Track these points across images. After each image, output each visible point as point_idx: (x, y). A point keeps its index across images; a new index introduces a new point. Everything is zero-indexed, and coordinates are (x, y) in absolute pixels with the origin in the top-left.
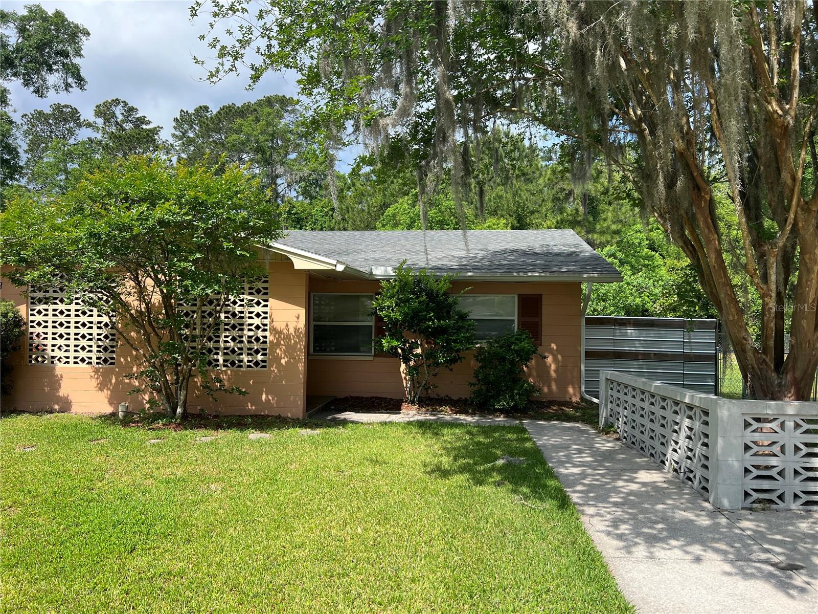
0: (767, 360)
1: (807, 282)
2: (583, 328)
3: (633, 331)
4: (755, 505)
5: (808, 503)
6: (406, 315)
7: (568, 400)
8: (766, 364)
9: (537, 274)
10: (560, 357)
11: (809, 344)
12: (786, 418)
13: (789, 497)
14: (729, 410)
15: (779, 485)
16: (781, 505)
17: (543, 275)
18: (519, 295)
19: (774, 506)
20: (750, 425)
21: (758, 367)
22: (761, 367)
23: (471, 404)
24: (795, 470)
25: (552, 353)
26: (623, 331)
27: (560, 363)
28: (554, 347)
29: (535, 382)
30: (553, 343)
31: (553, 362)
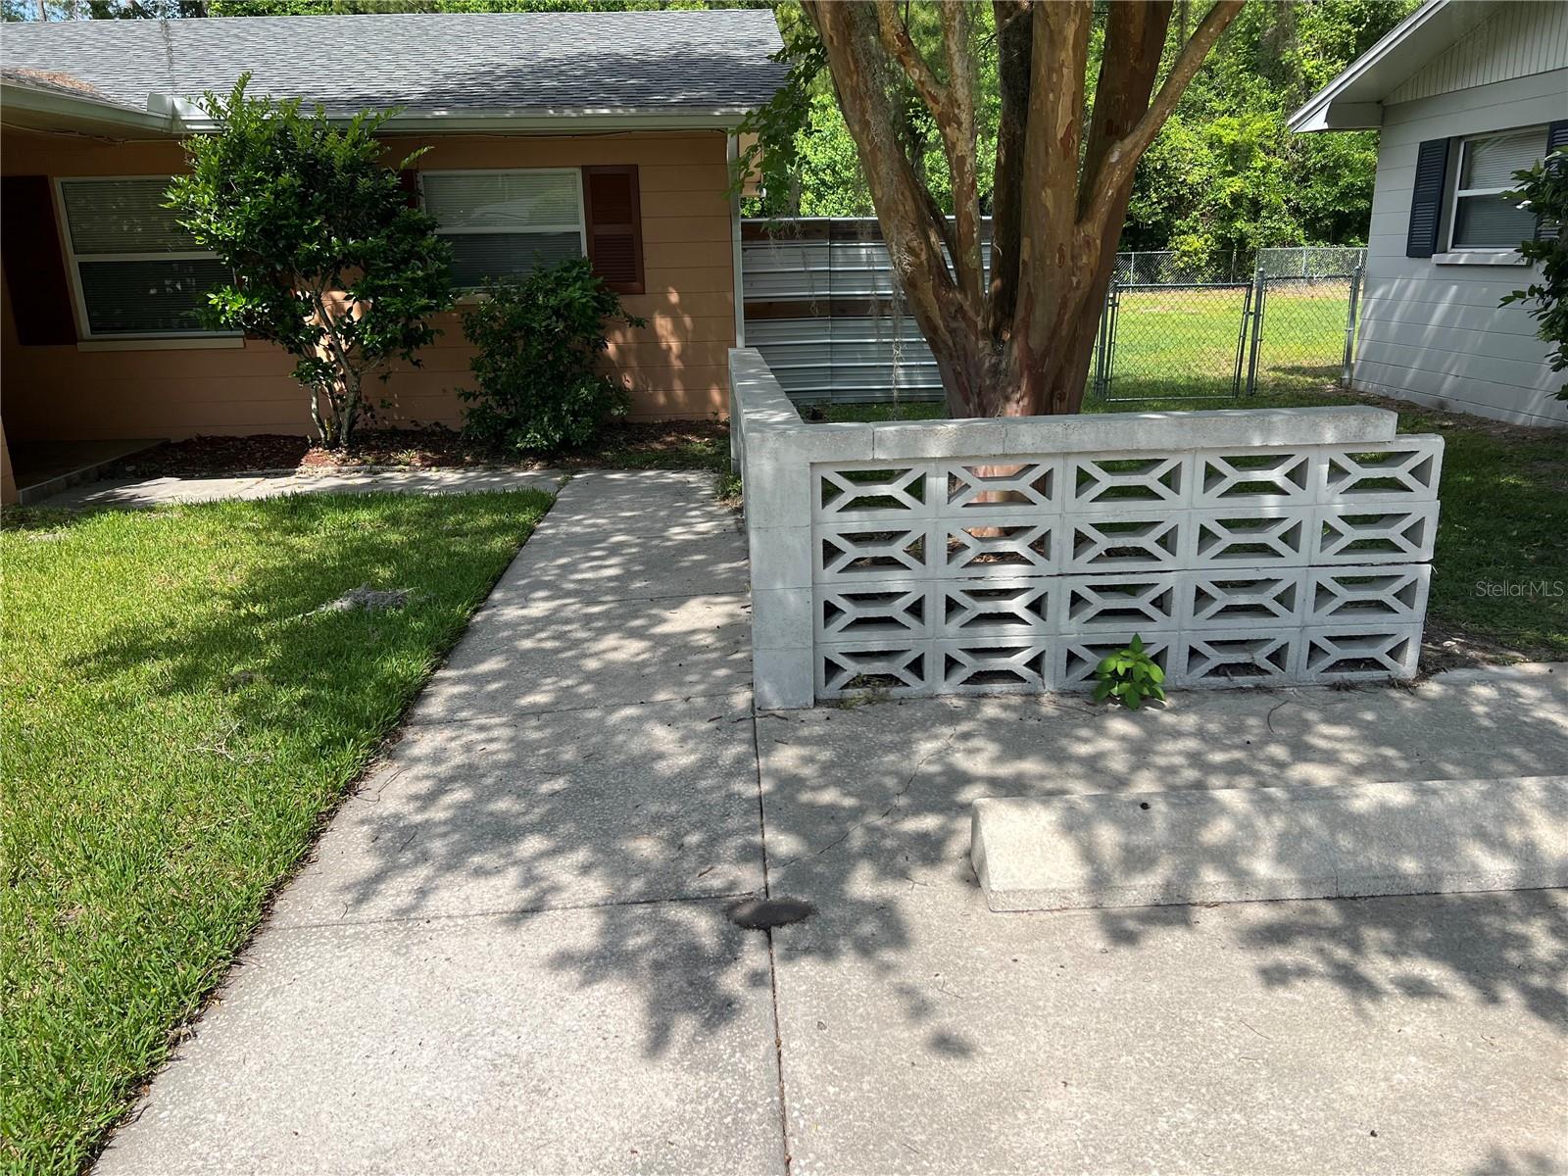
0: (967, 305)
1: (1049, 78)
2: (738, 246)
3: (870, 251)
4: (851, 692)
5: (981, 677)
6: (250, 225)
7: (710, 417)
8: (965, 317)
9: (606, 111)
10: (687, 320)
11: (1062, 256)
12: (930, 468)
13: (934, 667)
14: (776, 455)
15: (910, 639)
16: (916, 686)
17: (620, 111)
18: (585, 169)
19: (896, 692)
20: (838, 491)
21: (947, 326)
22: (954, 325)
23: (469, 444)
24: (948, 598)
25: (670, 311)
26: (851, 252)
27: (690, 336)
28: (674, 298)
29: (636, 384)
30: (671, 289)
31: (672, 333)
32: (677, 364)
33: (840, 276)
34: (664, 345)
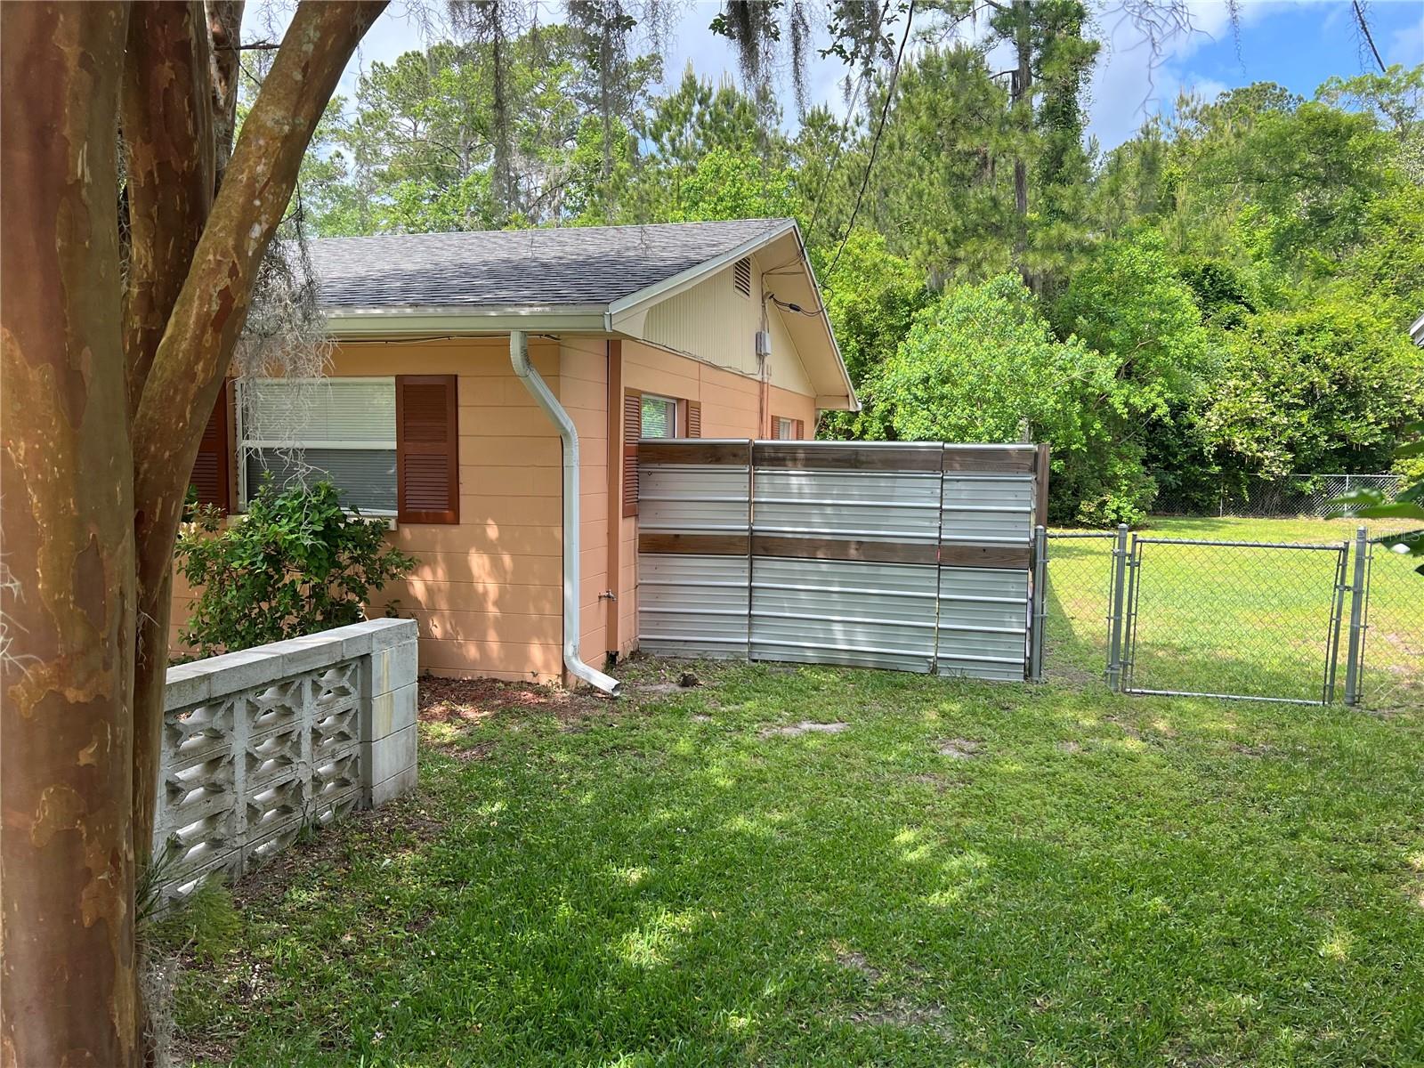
3: (804, 481)
7: (529, 677)
10: (507, 560)
18: (399, 378)
25: (486, 547)
26: (778, 480)
27: (509, 577)
28: (493, 532)
29: (445, 632)
30: (490, 522)
31: (489, 575)
32: (492, 610)
33: (765, 509)
34: (480, 588)
